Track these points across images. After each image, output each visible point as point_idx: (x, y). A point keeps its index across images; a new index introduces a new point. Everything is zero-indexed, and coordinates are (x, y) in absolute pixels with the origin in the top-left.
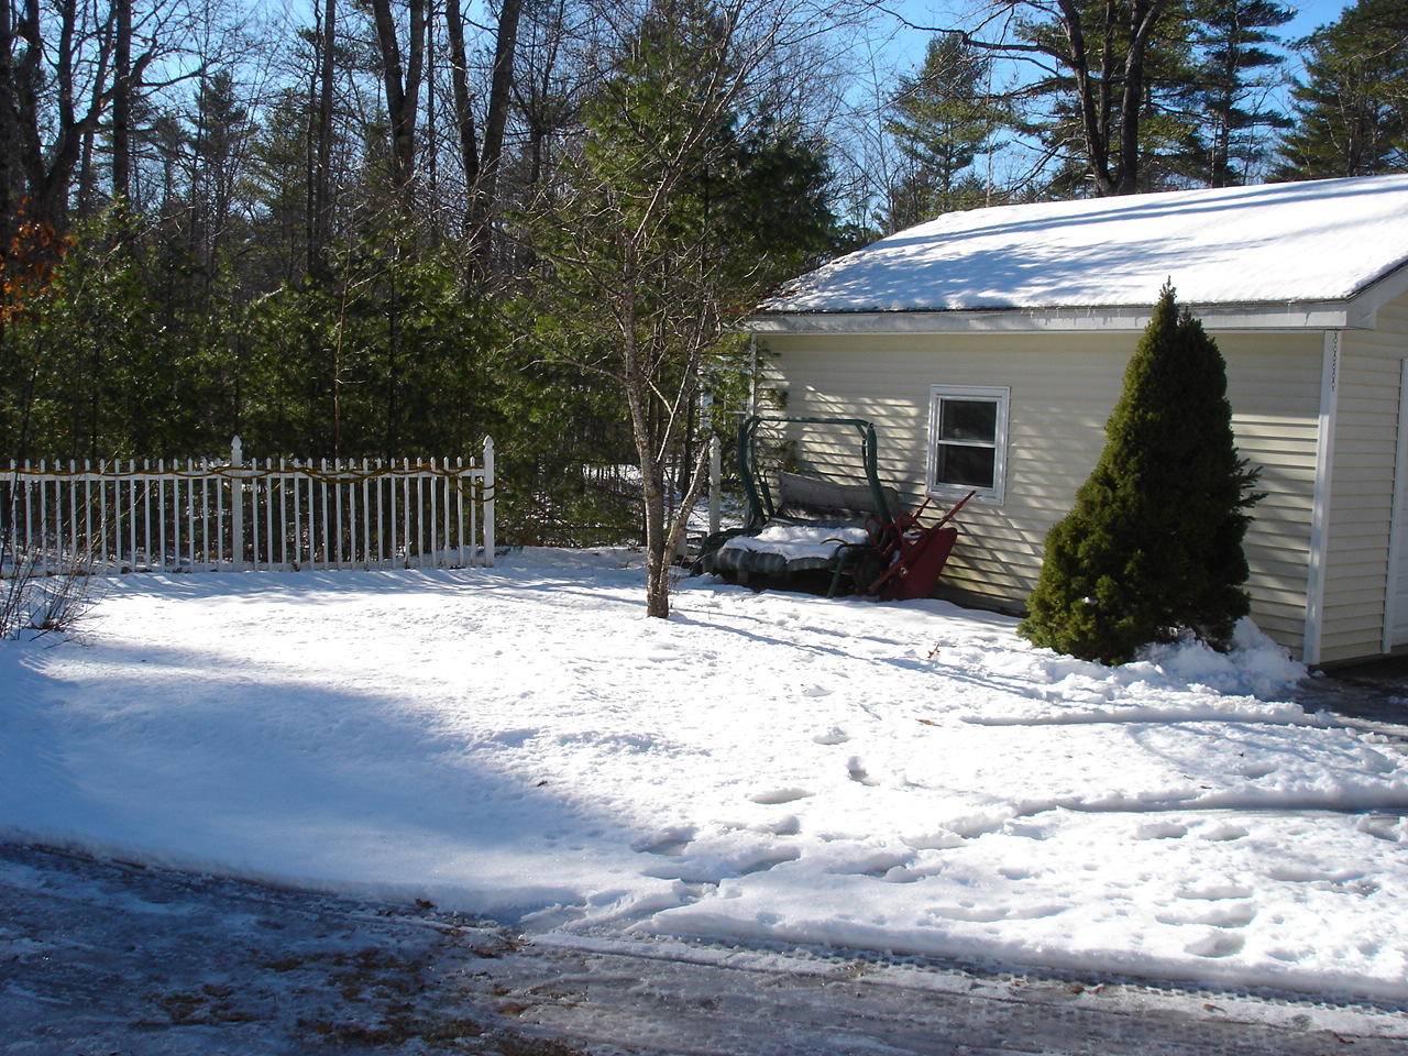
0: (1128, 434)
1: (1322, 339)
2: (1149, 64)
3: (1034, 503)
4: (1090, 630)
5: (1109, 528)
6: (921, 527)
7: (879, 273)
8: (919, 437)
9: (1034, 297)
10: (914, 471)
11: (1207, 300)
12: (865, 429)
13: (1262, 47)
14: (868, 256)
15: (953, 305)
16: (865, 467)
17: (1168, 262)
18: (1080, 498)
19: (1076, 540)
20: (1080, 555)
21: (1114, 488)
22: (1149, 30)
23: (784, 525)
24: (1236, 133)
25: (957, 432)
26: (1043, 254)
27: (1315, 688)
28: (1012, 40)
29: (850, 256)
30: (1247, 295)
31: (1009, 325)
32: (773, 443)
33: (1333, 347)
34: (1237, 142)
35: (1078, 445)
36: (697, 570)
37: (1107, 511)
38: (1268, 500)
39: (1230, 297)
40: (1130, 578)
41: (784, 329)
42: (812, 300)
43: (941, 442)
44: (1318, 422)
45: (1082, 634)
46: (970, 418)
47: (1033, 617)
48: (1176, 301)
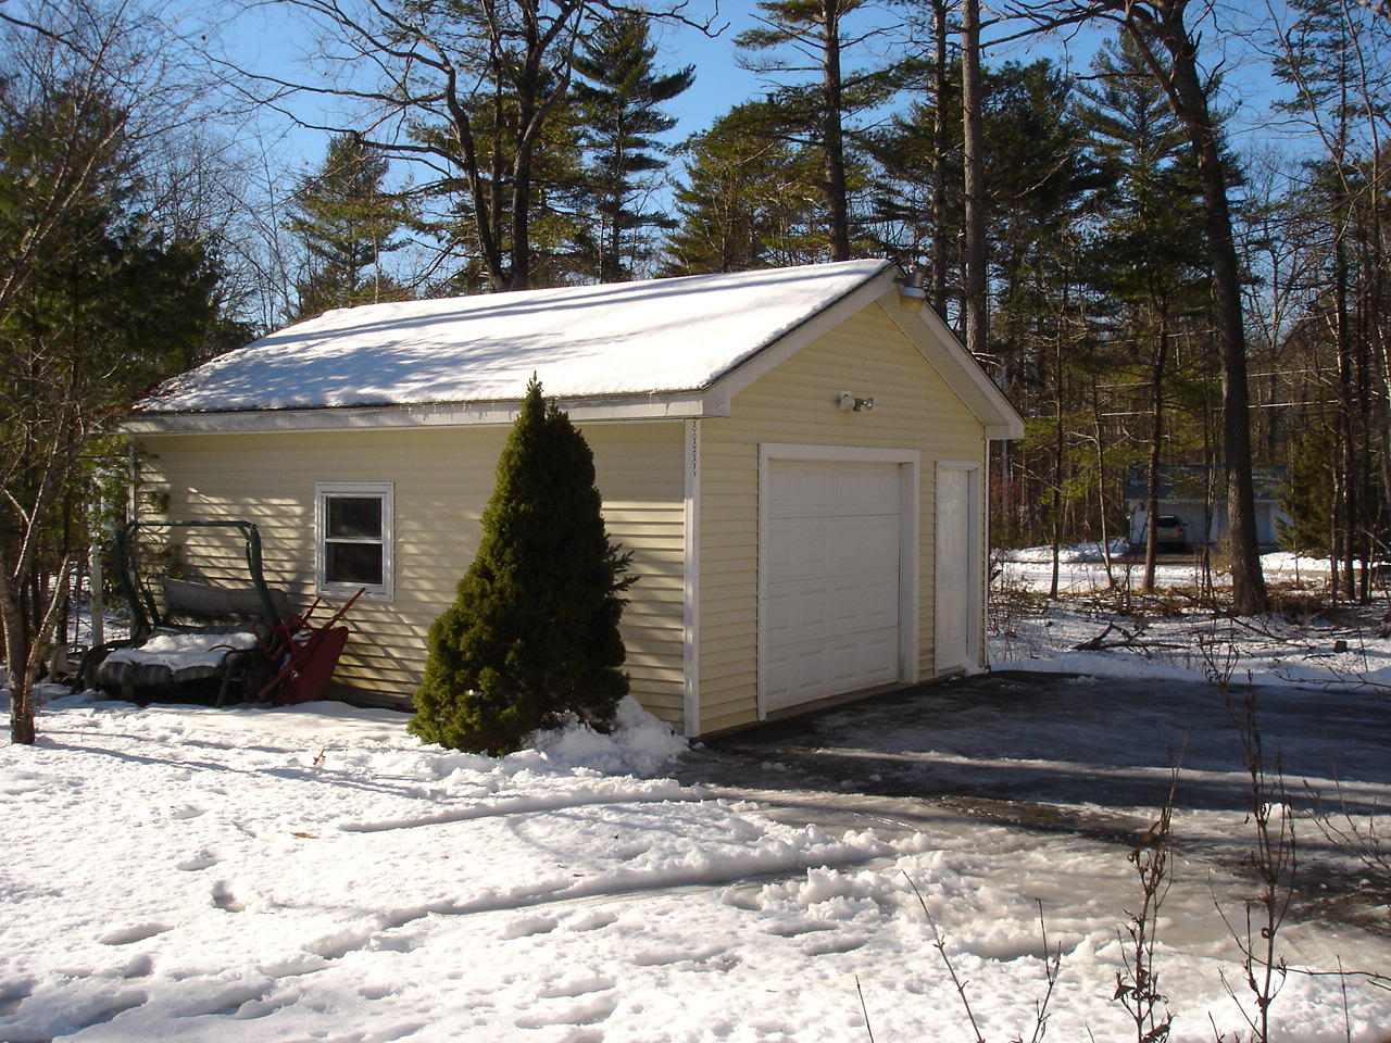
0: (503, 526)
1: (683, 426)
2: (538, 168)
3: (423, 597)
4: (476, 723)
5: (489, 620)
6: (309, 627)
7: (260, 370)
8: (306, 536)
9: (411, 393)
10: (303, 571)
11: (575, 393)
12: (248, 530)
13: (648, 152)
14: (250, 353)
15: (333, 402)
16: (250, 569)
17: (540, 357)
18: (460, 591)
19: (458, 633)
20: (462, 649)
21: (492, 579)
22: (535, 134)
23: (169, 634)
24: (625, 233)
25: (344, 529)
26: (422, 350)
27: (695, 761)
28: (403, 140)
29: (232, 353)
30: (612, 387)
31: (388, 421)
32: (156, 548)
33: (694, 434)
34: (628, 242)
35: (462, 538)
36: (78, 687)
37: (486, 603)
38: (642, 582)
39: (596, 390)
40: (511, 666)
41: (161, 430)
42: (189, 399)
43: (329, 540)
44: (683, 506)
45: (468, 727)
46: (355, 515)
47: (421, 713)
48: (543, 395)
